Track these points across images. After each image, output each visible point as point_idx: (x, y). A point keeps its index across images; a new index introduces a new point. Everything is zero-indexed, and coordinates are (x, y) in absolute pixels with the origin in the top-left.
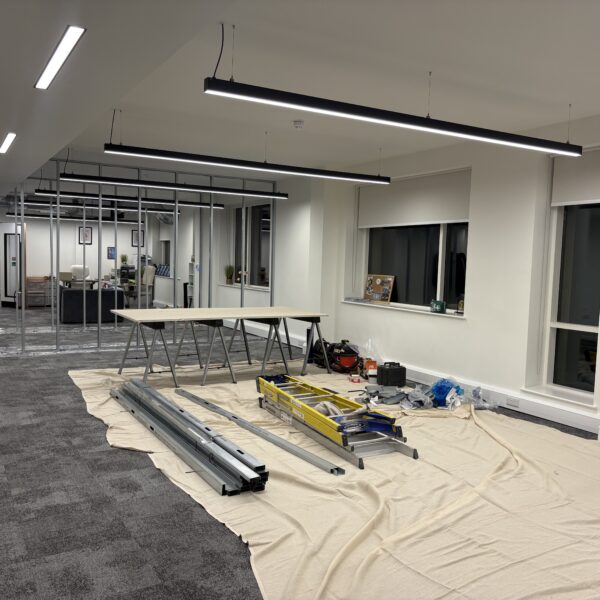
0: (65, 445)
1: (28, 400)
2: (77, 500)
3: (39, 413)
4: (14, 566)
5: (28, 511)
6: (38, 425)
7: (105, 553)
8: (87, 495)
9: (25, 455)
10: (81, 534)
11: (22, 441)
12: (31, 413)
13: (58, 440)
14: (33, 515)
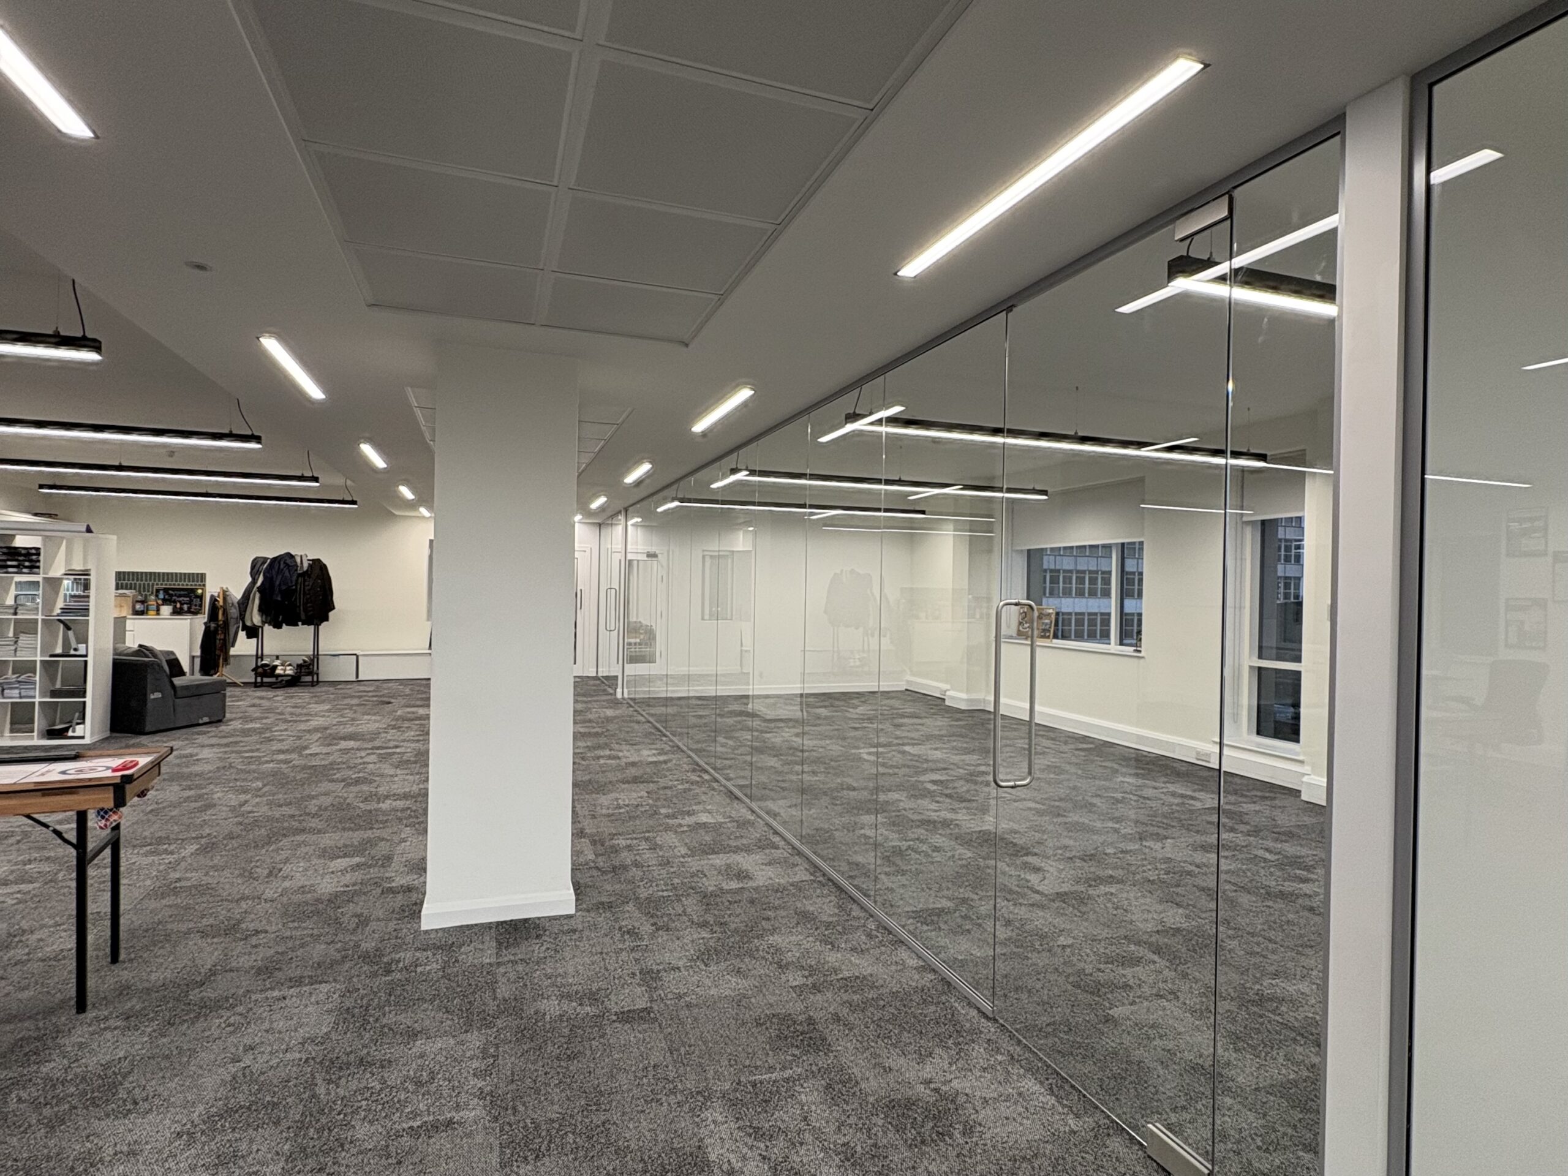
0: (698, 779)
1: (647, 740)
2: (723, 820)
3: (662, 752)
4: (682, 860)
5: (680, 825)
6: (665, 762)
7: (758, 857)
8: (730, 817)
9: (660, 784)
10: (733, 843)
11: (655, 774)
12: (654, 752)
13: (689, 774)
14: (685, 828)
